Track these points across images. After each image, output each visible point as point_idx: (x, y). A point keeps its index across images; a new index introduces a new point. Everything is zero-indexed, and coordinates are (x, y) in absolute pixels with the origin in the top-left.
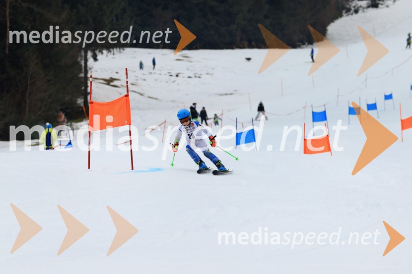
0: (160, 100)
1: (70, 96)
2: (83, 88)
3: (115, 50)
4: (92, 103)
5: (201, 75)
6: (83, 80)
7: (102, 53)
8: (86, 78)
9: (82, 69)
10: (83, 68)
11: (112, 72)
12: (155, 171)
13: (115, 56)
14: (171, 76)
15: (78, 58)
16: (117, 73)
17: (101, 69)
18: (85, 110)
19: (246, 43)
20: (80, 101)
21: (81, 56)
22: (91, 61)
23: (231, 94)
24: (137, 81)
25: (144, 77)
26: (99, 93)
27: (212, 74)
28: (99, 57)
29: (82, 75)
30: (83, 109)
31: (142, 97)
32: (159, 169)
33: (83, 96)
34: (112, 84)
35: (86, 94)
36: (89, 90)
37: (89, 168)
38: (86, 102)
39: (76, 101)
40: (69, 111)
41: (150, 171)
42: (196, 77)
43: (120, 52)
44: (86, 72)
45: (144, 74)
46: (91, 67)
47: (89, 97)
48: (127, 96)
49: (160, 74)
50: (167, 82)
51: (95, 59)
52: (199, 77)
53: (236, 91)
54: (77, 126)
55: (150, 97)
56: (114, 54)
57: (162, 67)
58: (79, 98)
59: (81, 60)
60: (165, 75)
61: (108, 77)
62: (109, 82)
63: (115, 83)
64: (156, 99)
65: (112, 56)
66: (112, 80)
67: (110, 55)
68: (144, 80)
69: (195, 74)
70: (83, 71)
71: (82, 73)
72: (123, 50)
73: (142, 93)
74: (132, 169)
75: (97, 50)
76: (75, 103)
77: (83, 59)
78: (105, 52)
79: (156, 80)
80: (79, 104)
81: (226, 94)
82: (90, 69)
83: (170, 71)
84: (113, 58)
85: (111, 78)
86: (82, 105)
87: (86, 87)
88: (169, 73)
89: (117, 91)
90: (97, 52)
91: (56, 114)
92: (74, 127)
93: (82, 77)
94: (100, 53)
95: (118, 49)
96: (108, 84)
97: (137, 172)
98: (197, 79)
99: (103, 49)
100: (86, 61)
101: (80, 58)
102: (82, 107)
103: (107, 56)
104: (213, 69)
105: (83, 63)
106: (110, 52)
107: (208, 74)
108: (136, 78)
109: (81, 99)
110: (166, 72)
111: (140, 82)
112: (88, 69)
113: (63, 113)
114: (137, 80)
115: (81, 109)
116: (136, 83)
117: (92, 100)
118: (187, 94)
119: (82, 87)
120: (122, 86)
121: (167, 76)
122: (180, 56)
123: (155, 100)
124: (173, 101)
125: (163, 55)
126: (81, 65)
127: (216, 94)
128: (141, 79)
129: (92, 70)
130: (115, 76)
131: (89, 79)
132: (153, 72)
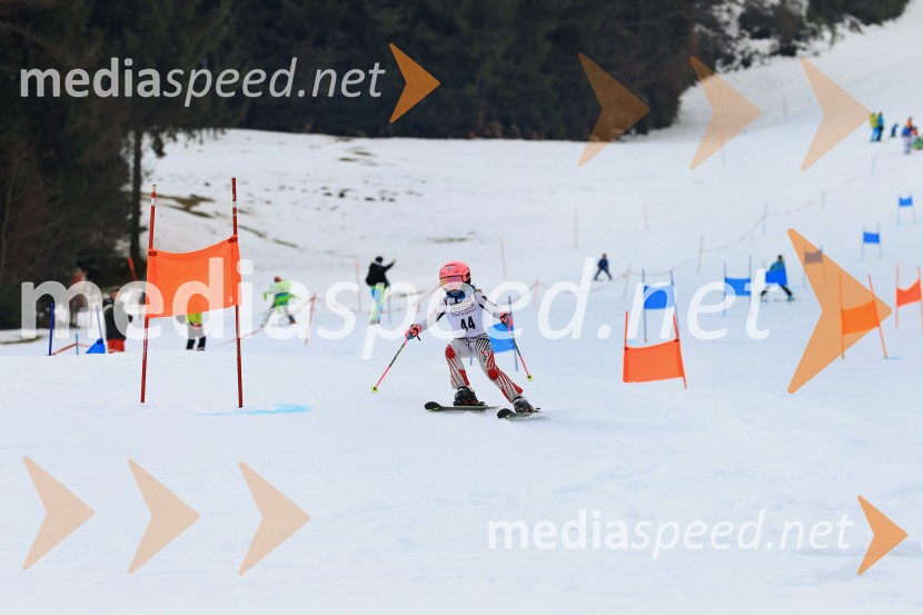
0: (303, 249)
1: (101, 235)
2: (130, 216)
3: (204, 132)
4: (153, 254)
5: (395, 194)
6: (130, 199)
7: (175, 140)
8: (137, 195)
9: (128, 175)
10: (131, 172)
12: (292, 411)
13: (204, 147)
14: (329, 194)
15: (120, 149)
16: (207, 184)
17: (171, 175)
18: (132, 267)
19: (499, 126)
20: (123, 246)
21: (128, 144)
22: (149, 157)
23: (462, 240)
24: (250, 205)
25: (268, 196)
26: (168, 231)
27: (420, 195)
28: (169, 147)
29: (129, 187)
30: (127, 264)
31: (261, 240)
32: (301, 409)
33: (129, 236)
34: (194, 209)
35: (135, 231)
36: (145, 220)
37: (143, 400)
38: (135, 248)
39: (114, 244)
40: (96, 266)
41: (278, 411)
42: (383, 199)
43: (216, 138)
44: (138, 181)
45: (267, 190)
46: (149, 169)
47: (144, 238)
48: (233, 240)
49: (304, 191)
50: (318, 209)
51: (160, 153)
52: (391, 200)
53: (472, 233)
55: (279, 242)
56: (201, 142)
57: (308, 175)
58: (120, 238)
59: (127, 152)
60: (315, 192)
61: (186, 195)
62: (189, 204)
63: (202, 207)
64: (293, 246)
65: (198, 146)
66: (195, 200)
67: (193, 145)
68: (268, 203)
69: (382, 192)
70: (131, 178)
71: (127, 182)
72: (223, 133)
73: (262, 231)
74: (241, 406)
75: (163, 132)
76: (111, 249)
77: (132, 151)
78: (181, 136)
79: (294, 203)
80: (121, 252)
81: (451, 240)
82: (148, 174)
83: (326, 185)
84: (200, 151)
85: (193, 196)
86: (127, 254)
87: (137, 213)
88: (324, 188)
89: (207, 227)
90: (164, 137)
91: (67, 274)
93: (127, 193)
94: (171, 139)
95: (212, 132)
96: (187, 209)
97: (251, 412)
98: (387, 204)
99: (176, 131)
100: (138, 155)
101: (124, 150)
102: (125, 260)
103: (186, 146)
104: (423, 182)
105: (131, 162)
106: (194, 136)
107: (410, 193)
108: (250, 198)
109: (125, 241)
110: (317, 186)
111: (260, 208)
112: (143, 173)
114: (252, 202)
115: (123, 265)
116: (249, 208)
117: (155, 247)
118: (362, 238)
119: (127, 214)
120: (218, 214)
121: (320, 196)
122: (348, 150)
123: (290, 248)
124: (331, 252)
125: (312, 147)
126: (127, 166)
127: (429, 239)
128: (261, 200)
129: (151, 177)
130: (202, 192)
131: (144, 197)
132: (288, 184)
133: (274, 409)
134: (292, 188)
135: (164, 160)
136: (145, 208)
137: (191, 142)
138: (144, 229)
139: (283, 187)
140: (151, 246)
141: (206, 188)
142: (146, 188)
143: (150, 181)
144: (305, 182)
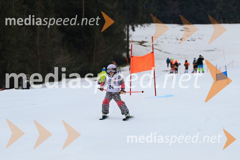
0: (171, 54)
1: (119, 52)
2: (126, 47)
3: (145, 24)
4: (132, 57)
5: (195, 39)
6: (126, 42)
7: (137, 27)
8: (128, 41)
9: (125, 36)
10: (126, 35)
11: (143, 38)
12: (169, 96)
13: (145, 28)
14: (178, 40)
15: (123, 29)
16: (146, 38)
17: (137, 36)
18: (127, 60)
19: (222, 20)
20: (125, 55)
21: (125, 28)
22: (131, 31)
23: (213, 50)
24: (158, 43)
25: (162, 40)
26: (136, 51)
27: (202, 39)
28: (136, 29)
29: (126, 39)
30: (126, 60)
31: (161, 52)
32: (171, 96)
33: (126, 52)
34: (143, 44)
35: (128, 50)
36: (130, 48)
38: (128, 55)
39: (122, 54)
40: (118, 60)
41: (166, 97)
42: (192, 40)
43: (148, 26)
44: (128, 38)
45: (162, 39)
46: (131, 34)
47: (130, 52)
48: (153, 53)
49: (171, 39)
50: (175, 44)
51: (134, 30)
52: (194, 41)
53: (216, 48)
54: (123, 69)
55: (165, 52)
56: (144, 27)
57: (172, 35)
58: (124, 52)
59: (125, 30)
60: (174, 39)
61: (141, 41)
62: (142, 43)
63: (145, 44)
64: (169, 53)
65: (143, 28)
66: (143, 42)
67: (142, 28)
68: (162, 42)
69: (192, 39)
70: (126, 37)
72: (150, 24)
73: (160, 50)
74: (156, 95)
75: (134, 24)
76: (121, 55)
77: (126, 30)
78: (139, 26)
79: (169, 42)
80: (124, 56)
81: (210, 51)
82: (131, 36)
83: (177, 37)
84: (144, 29)
85: (143, 41)
86: (126, 57)
87: (128, 46)
88: (176, 38)
89: (146, 49)
90: (135, 26)
91: (111, 62)
92: (121, 70)
93: (125, 41)
94: (136, 27)
95: (147, 24)
96: (141, 45)
97: (158, 97)
98: (193, 42)
99: (138, 24)
100: (128, 31)
101: (124, 30)
102: (125, 58)
103: (140, 28)
104: (202, 36)
105: (126, 33)
106: (142, 26)
107: (199, 39)
110: (175, 38)
111: (160, 44)
112: (129, 36)
113: (115, 61)
114: (158, 42)
115: (125, 59)
117: (132, 55)
118: (187, 51)
119: (125, 46)
120: (149, 46)
121: (175, 40)
122: (183, 28)
124: (179, 55)
125: (173, 27)
126: (125, 34)
127: (204, 51)
128: (160, 42)
129: (132, 36)
130: (145, 40)
131: (130, 42)
132: (167, 37)
133: (164, 96)
134: (168, 38)
135: (135, 32)
136: (130, 45)
137: (142, 27)
138: (130, 50)
139: (166, 38)
140: (131, 55)
141: (146, 39)
142: (130, 39)
143: (131, 37)
144: (171, 37)
